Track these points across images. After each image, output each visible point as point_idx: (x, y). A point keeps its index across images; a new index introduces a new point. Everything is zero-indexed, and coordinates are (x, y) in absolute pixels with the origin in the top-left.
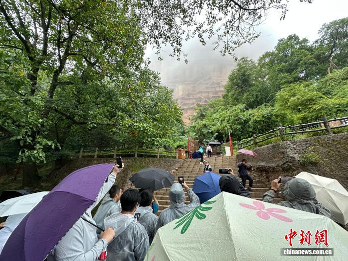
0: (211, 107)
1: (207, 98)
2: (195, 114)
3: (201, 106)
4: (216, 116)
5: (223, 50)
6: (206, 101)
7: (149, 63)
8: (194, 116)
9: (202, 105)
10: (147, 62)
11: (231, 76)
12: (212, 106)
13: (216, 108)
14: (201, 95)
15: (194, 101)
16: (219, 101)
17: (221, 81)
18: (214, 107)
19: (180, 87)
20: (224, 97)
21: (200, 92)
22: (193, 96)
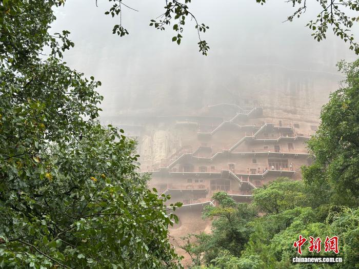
0: (264, 208)
1: (252, 178)
2: (208, 230)
3: (229, 204)
4: (284, 239)
5: (319, 24)
6: (246, 188)
7: (65, 47)
8: (203, 238)
9: (235, 198)
10: (61, 43)
11: (329, 109)
12: (270, 205)
13: (286, 213)
14: (232, 166)
15: (207, 185)
16: (292, 188)
17: (297, 126)
18: (276, 208)
19: (160, 135)
20: (310, 175)
21: (227, 156)
22: (203, 169)
